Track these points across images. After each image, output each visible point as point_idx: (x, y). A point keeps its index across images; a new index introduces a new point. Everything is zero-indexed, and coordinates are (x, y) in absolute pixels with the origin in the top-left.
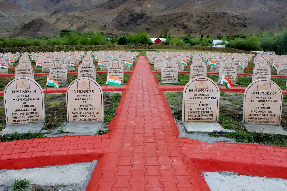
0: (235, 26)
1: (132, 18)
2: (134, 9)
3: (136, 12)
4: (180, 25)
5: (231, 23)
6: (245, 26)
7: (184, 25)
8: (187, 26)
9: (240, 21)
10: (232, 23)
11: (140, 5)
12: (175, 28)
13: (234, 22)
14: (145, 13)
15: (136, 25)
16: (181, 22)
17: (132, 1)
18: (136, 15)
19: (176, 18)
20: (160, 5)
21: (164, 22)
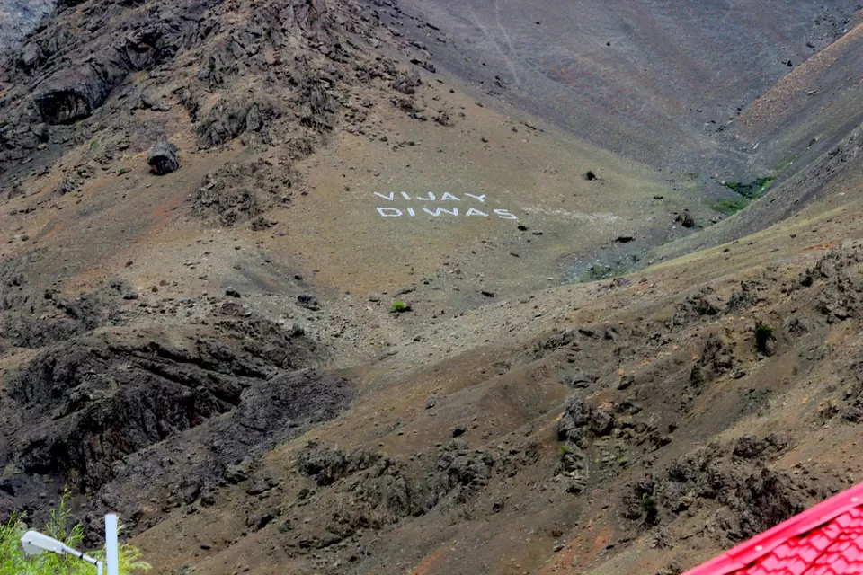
1: (53, 426)
2: (124, 275)
4: (715, 491)
7: (770, 485)
12: (646, 540)
14: (295, 318)
16: (742, 440)
17: (125, 155)
18: (118, 373)
19: (695, 379)
20: (590, 176)
21: (495, 455)
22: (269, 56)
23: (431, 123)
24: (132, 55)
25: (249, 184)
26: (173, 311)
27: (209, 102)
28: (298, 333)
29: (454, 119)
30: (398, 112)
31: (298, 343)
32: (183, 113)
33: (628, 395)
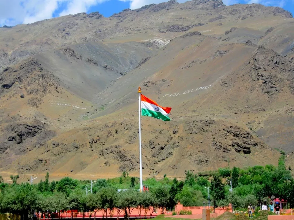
0: (225, 150)
1: (12, 134)
2: (19, 113)
3: (23, 121)
4: (112, 152)
5: (217, 144)
6: (247, 150)
7: (121, 152)
8: (126, 155)
9: (237, 140)
10: (220, 144)
11: (34, 103)
12: (103, 157)
13: (223, 141)
14: (44, 122)
15: (19, 151)
16: (116, 145)
17: (16, 95)
18: (21, 128)
19: (108, 136)
20: (82, 103)
21: (80, 145)
22: (37, 82)
23: (60, 93)
24: (16, 80)
25: (35, 101)
26: (27, 119)
27: (29, 88)
28: (45, 124)
29: (63, 93)
30: (55, 91)
31: (45, 125)
32: (25, 89)
33: (98, 138)
